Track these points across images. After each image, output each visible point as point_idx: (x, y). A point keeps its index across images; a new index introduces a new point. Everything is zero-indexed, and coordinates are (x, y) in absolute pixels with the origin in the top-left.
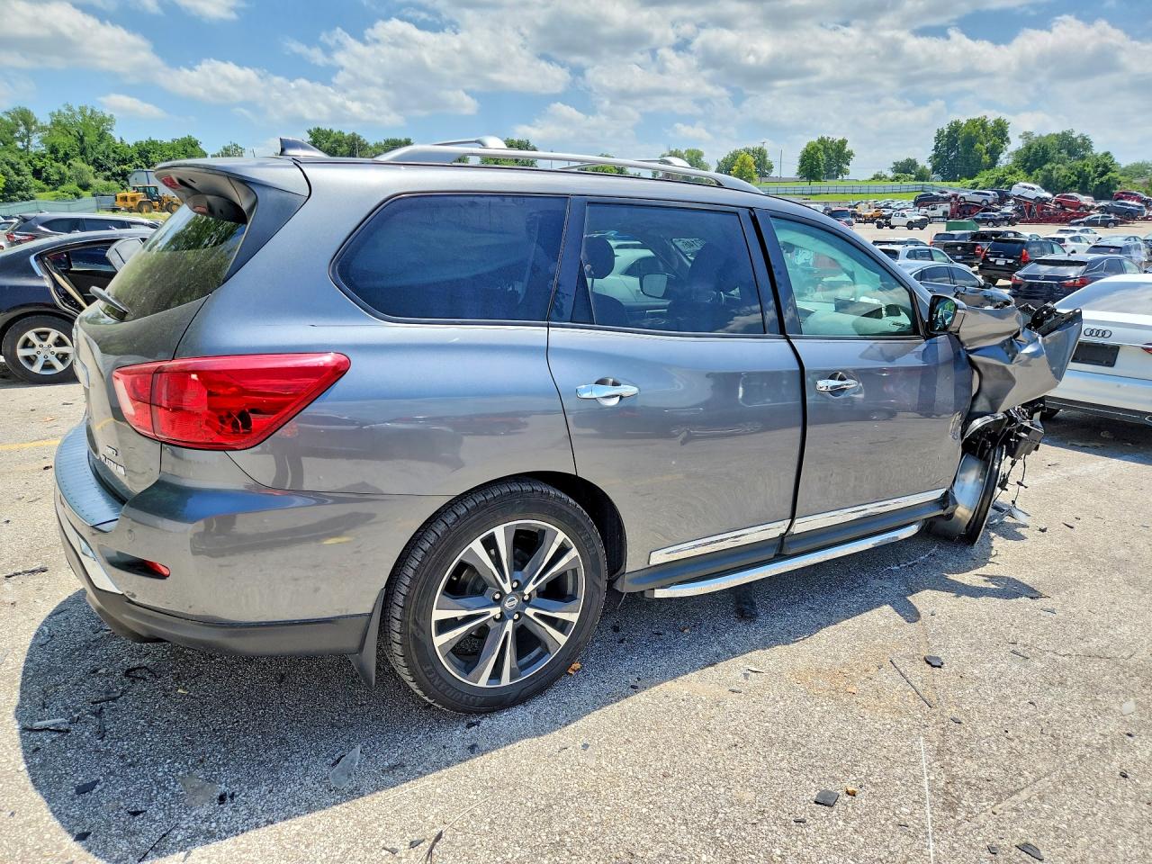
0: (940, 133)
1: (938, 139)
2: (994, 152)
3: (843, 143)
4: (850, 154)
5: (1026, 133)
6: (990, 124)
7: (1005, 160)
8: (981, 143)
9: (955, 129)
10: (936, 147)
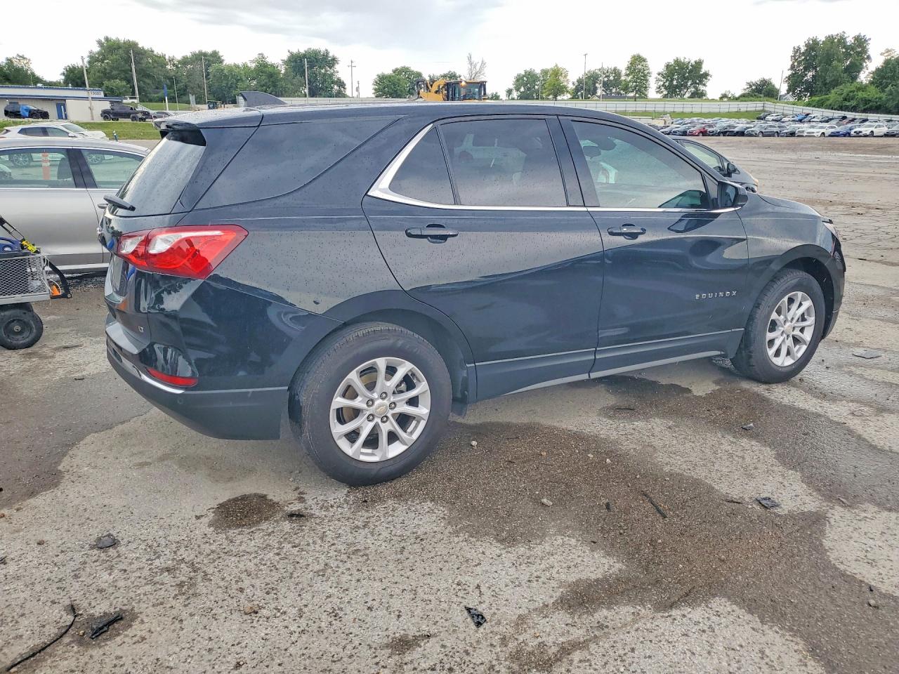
0: (797, 50)
1: (794, 58)
2: (854, 70)
3: (699, 64)
4: (706, 75)
5: (888, 51)
6: (850, 40)
7: (864, 77)
8: (839, 61)
9: (813, 46)
10: (792, 67)
